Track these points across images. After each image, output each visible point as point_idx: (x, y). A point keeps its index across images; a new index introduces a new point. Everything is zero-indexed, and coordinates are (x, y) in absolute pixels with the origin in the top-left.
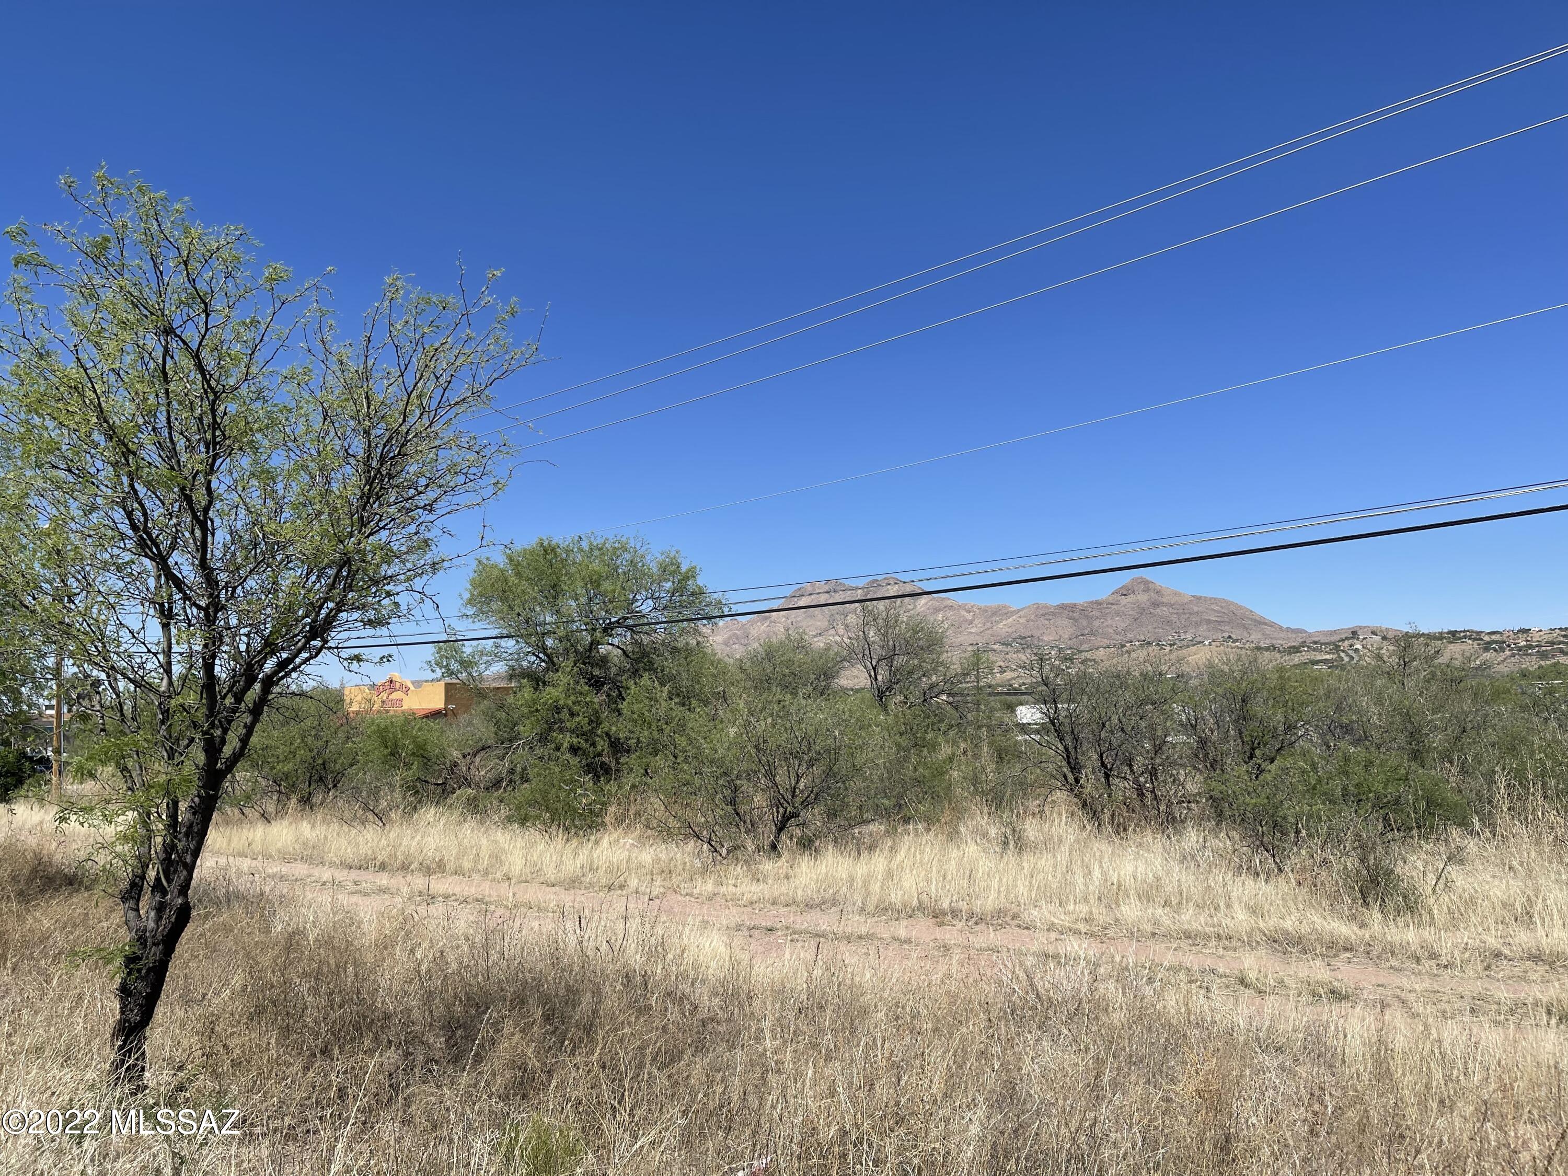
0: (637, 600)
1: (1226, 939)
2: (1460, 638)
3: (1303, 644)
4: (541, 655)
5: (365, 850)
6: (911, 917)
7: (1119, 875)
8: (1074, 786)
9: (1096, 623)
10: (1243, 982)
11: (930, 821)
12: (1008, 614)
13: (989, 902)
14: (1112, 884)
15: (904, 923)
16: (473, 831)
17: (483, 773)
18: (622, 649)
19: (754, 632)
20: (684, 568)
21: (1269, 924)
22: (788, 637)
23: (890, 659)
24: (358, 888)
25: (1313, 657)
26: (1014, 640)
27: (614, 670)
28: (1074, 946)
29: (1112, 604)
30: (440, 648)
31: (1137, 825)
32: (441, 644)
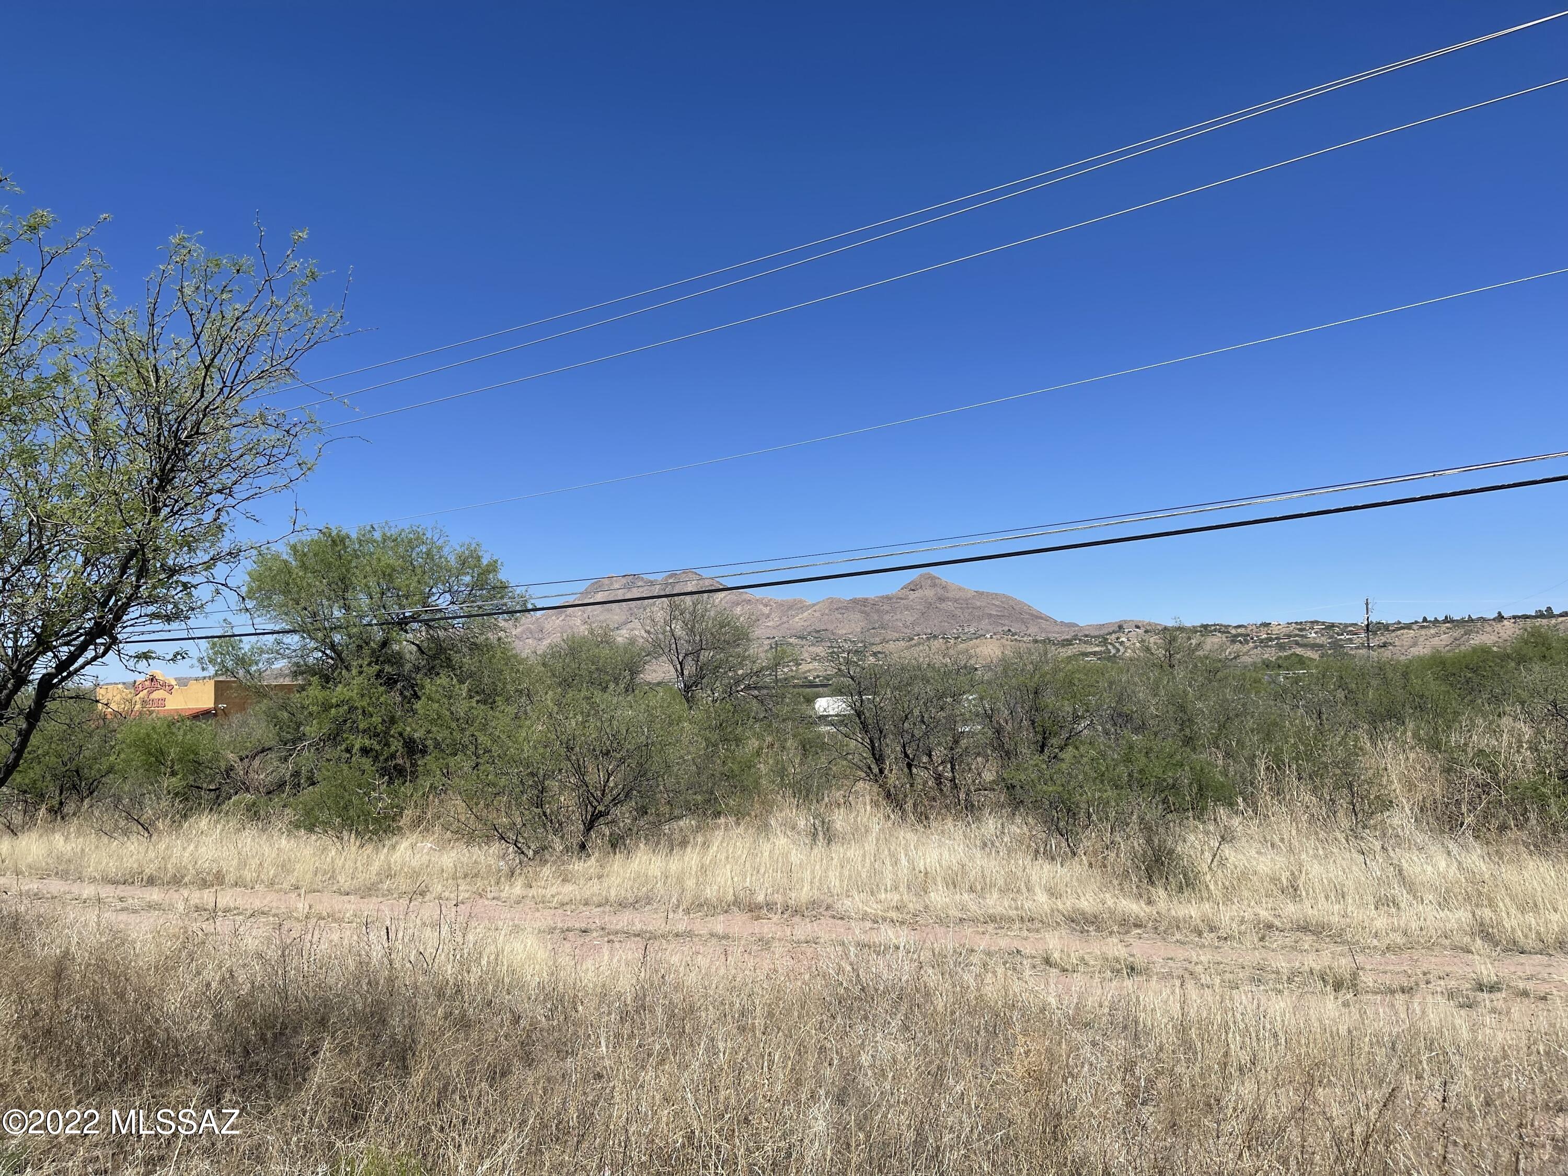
0: (433, 594)
1: (1029, 921)
2: (1211, 632)
3: (1075, 637)
4: (328, 652)
5: (131, 863)
6: (726, 912)
7: (925, 864)
8: (878, 776)
9: (887, 617)
10: (1047, 961)
11: (739, 815)
12: (803, 608)
13: (803, 894)
14: (920, 872)
15: (721, 918)
16: (253, 840)
17: (262, 777)
18: (417, 645)
19: (548, 626)
20: (485, 562)
21: (1067, 904)
22: (592, 632)
23: (696, 654)
24: (124, 905)
25: (1083, 650)
26: (809, 633)
27: (408, 667)
28: (888, 934)
29: (901, 599)
30: (214, 644)
31: (939, 813)
32: (216, 640)
